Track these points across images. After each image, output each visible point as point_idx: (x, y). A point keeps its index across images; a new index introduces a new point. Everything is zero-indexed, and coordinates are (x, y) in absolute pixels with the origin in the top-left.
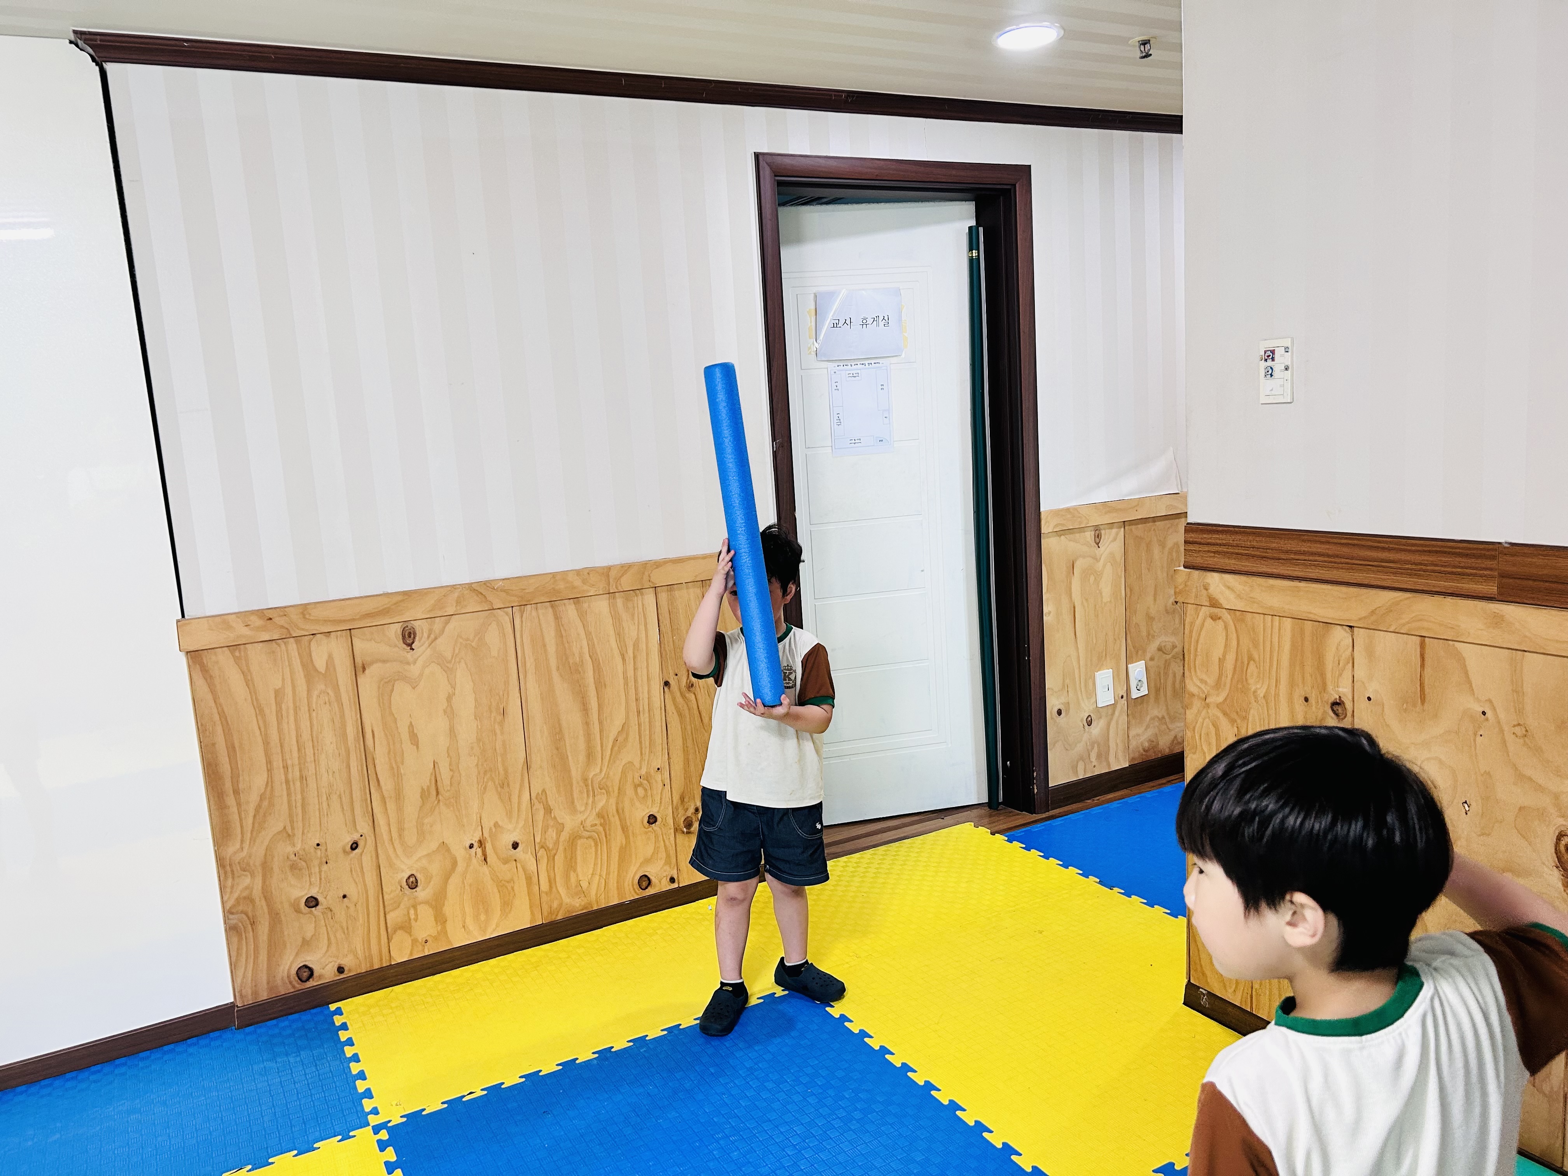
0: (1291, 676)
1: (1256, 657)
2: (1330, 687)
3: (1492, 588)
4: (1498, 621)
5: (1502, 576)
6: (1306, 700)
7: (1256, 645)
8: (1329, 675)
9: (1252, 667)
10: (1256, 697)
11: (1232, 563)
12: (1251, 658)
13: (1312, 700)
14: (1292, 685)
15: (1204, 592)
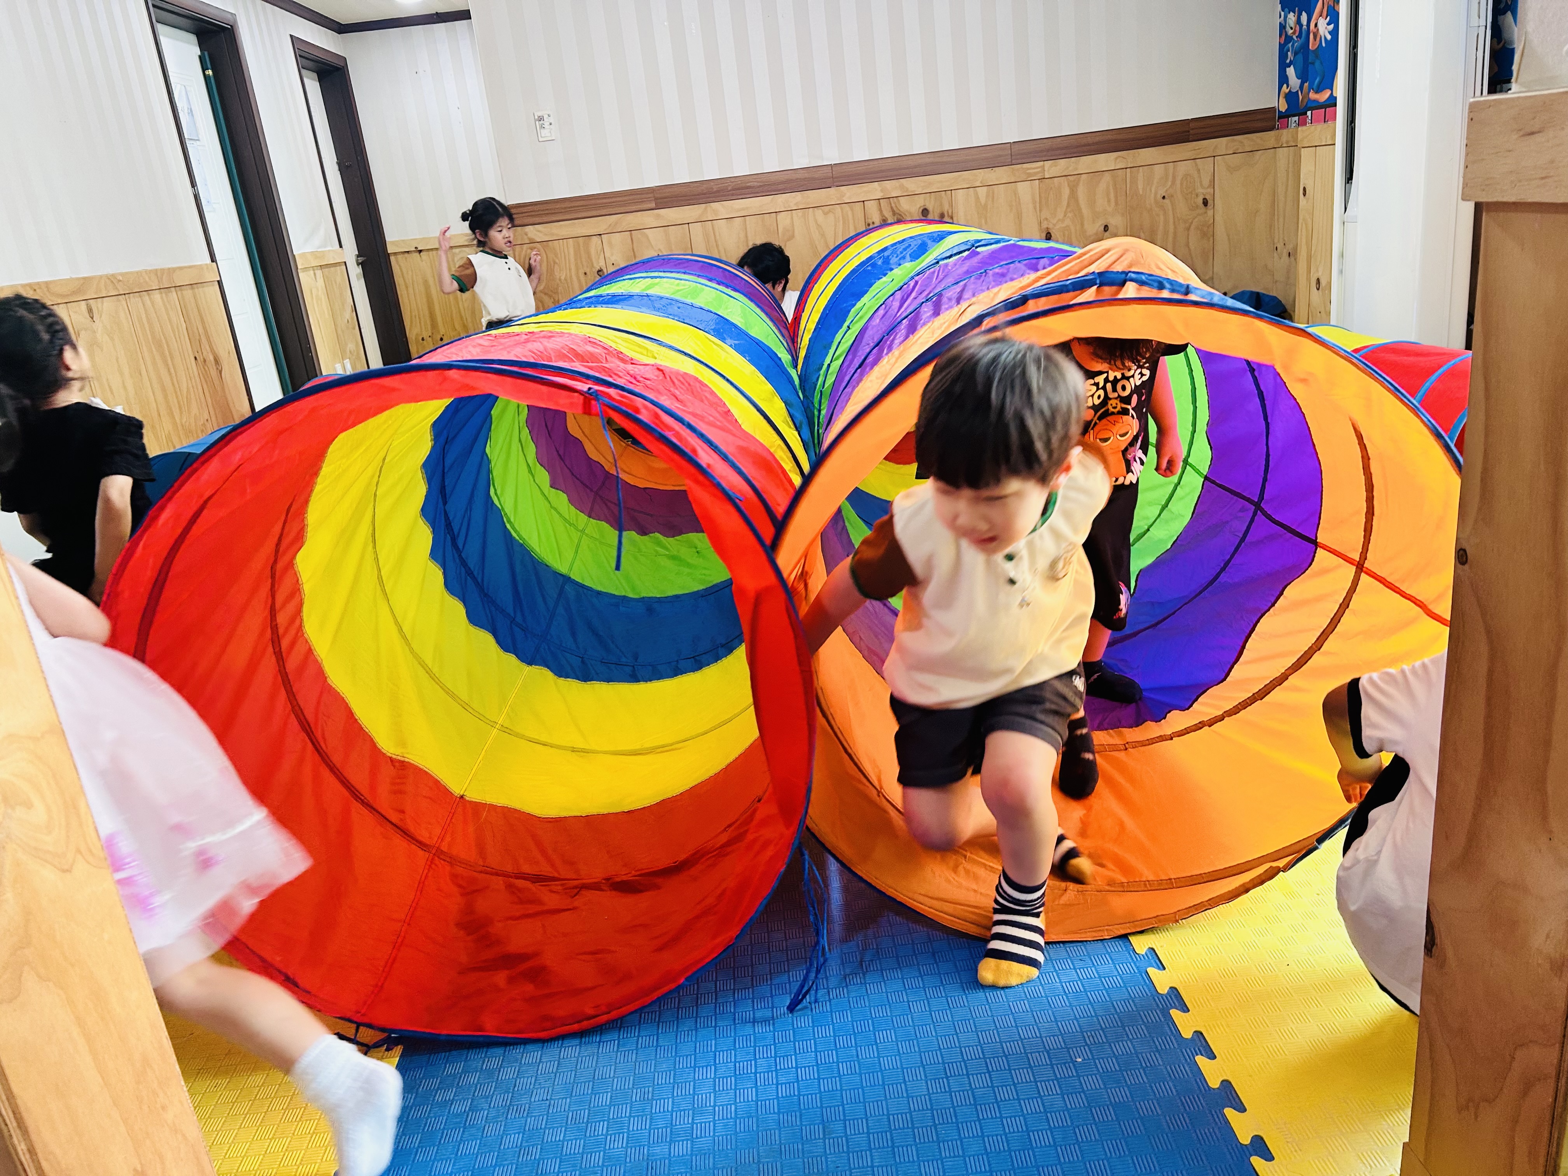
0: (576, 264)
1: (557, 261)
2: (595, 265)
3: (653, 205)
4: (658, 216)
5: (656, 199)
6: (585, 274)
7: (556, 255)
8: (594, 260)
9: (556, 266)
10: (560, 280)
11: (537, 220)
12: (555, 263)
13: (588, 273)
14: (577, 269)
15: (525, 237)
